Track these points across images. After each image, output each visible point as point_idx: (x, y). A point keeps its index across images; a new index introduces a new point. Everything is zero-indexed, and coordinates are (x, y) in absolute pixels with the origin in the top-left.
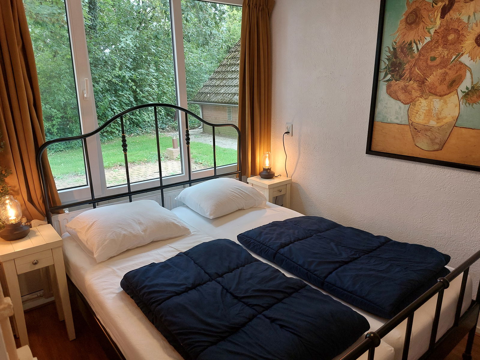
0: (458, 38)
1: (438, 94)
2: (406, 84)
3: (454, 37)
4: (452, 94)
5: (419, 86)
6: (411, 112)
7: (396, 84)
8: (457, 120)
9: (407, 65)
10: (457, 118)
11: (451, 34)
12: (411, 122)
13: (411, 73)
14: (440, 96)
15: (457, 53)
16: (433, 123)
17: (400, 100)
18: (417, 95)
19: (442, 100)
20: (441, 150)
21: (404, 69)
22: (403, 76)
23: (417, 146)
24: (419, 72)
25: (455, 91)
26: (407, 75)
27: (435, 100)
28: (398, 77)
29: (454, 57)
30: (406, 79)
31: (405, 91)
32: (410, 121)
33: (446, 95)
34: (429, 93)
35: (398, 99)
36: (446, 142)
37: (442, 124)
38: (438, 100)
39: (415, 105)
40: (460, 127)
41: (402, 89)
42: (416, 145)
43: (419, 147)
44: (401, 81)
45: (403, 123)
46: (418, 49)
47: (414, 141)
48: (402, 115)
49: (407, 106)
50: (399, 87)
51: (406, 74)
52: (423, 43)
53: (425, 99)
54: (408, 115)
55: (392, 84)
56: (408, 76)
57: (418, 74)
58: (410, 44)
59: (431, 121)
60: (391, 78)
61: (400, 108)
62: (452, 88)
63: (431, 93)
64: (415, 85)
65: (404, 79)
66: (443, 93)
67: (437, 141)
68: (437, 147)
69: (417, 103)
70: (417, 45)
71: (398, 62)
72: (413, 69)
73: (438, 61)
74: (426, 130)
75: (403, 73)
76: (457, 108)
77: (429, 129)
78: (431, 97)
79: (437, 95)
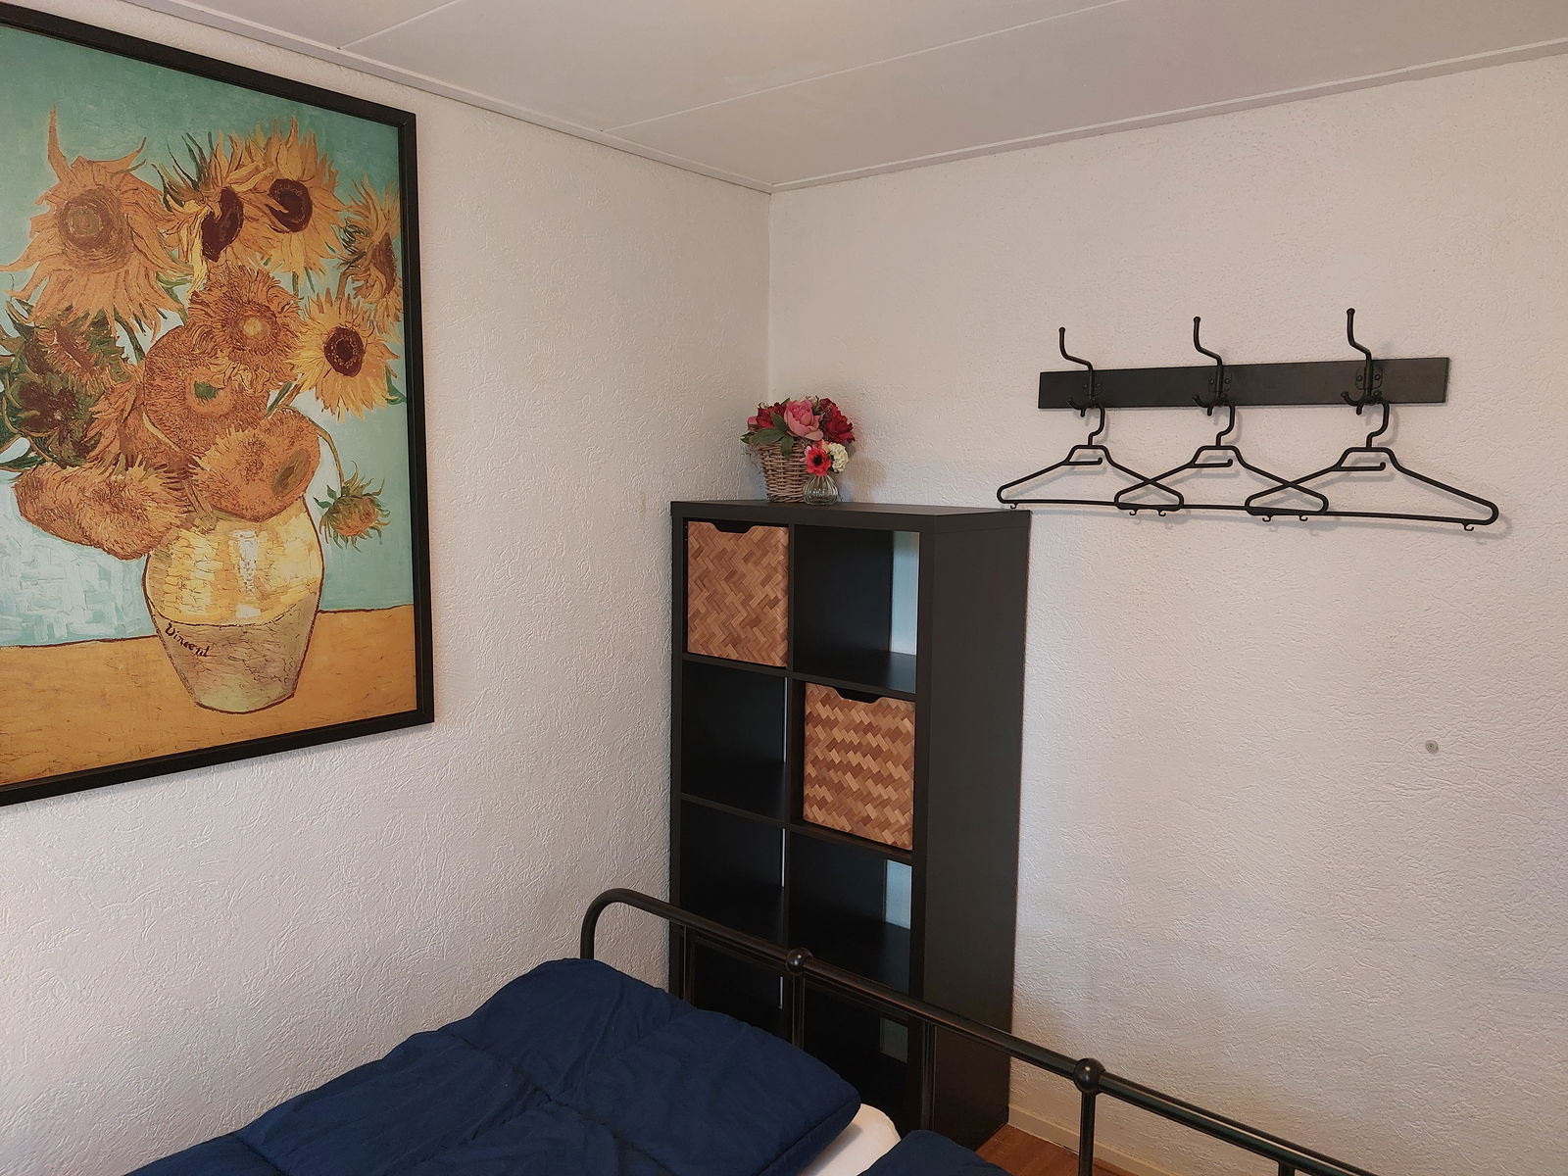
0: (276, 335)
1: (248, 514)
2: (113, 478)
3: (264, 331)
4: (291, 510)
5: (171, 485)
6: (157, 586)
7: (66, 479)
8: (320, 591)
9: (102, 405)
10: (321, 584)
11: (252, 320)
12: (163, 625)
13: (125, 438)
14: (256, 519)
15: (281, 384)
16: (247, 613)
17: (98, 545)
18: (168, 519)
19: (264, 534)
20: (293, 695)
21: (92, 420)
22: (94, 447)
23: (206, 707)
24: (161, 436)
25: (299, 503)
26: (109, 442)
27: (241, 533)
28: (68, 450)
29: (274, 394)
30: (109, 458)
31: (116, 506)
32: (158, 619)
33: (272, 515)
34: (215, 511)
35: (88, 538)
36: (301, 667)
37: (279, 610)
38: (249, 533)
39: (168, 556)
40: (335, 612)
41: (100, 497)
42: (201, 705)
43: (213, 709)
44: (88, 465)
45: (131, 632)
46: (138, 349)
47: (190, 691)
48: (120, 602)
49: (136, 566)
50: (82, 490)
51: (104, 442)
52: (155, 328)
53: (203, 532)
54: (147, 598)
55: (45, 478)
56: (115, 448)
57: (159, 441)
58: (101, 323)
59: (240, 606)
60: (32, 454)
61: (105, 575)
62: (286, 492)
63: (221, 510)
64: (155, 483)
65: (100, 459)
66: (262, 510)
67: (274, 669)
68: (276, 690)
69: (176, 549)
70: (130, 331)
71: (57, 388)
72: (130, 421)
73: (223, 400)
74: (230, 642)
75: (91, 434)
76: (316, 553)
77: (238, 636)
78: (222, 526)
79: (243, 517)
